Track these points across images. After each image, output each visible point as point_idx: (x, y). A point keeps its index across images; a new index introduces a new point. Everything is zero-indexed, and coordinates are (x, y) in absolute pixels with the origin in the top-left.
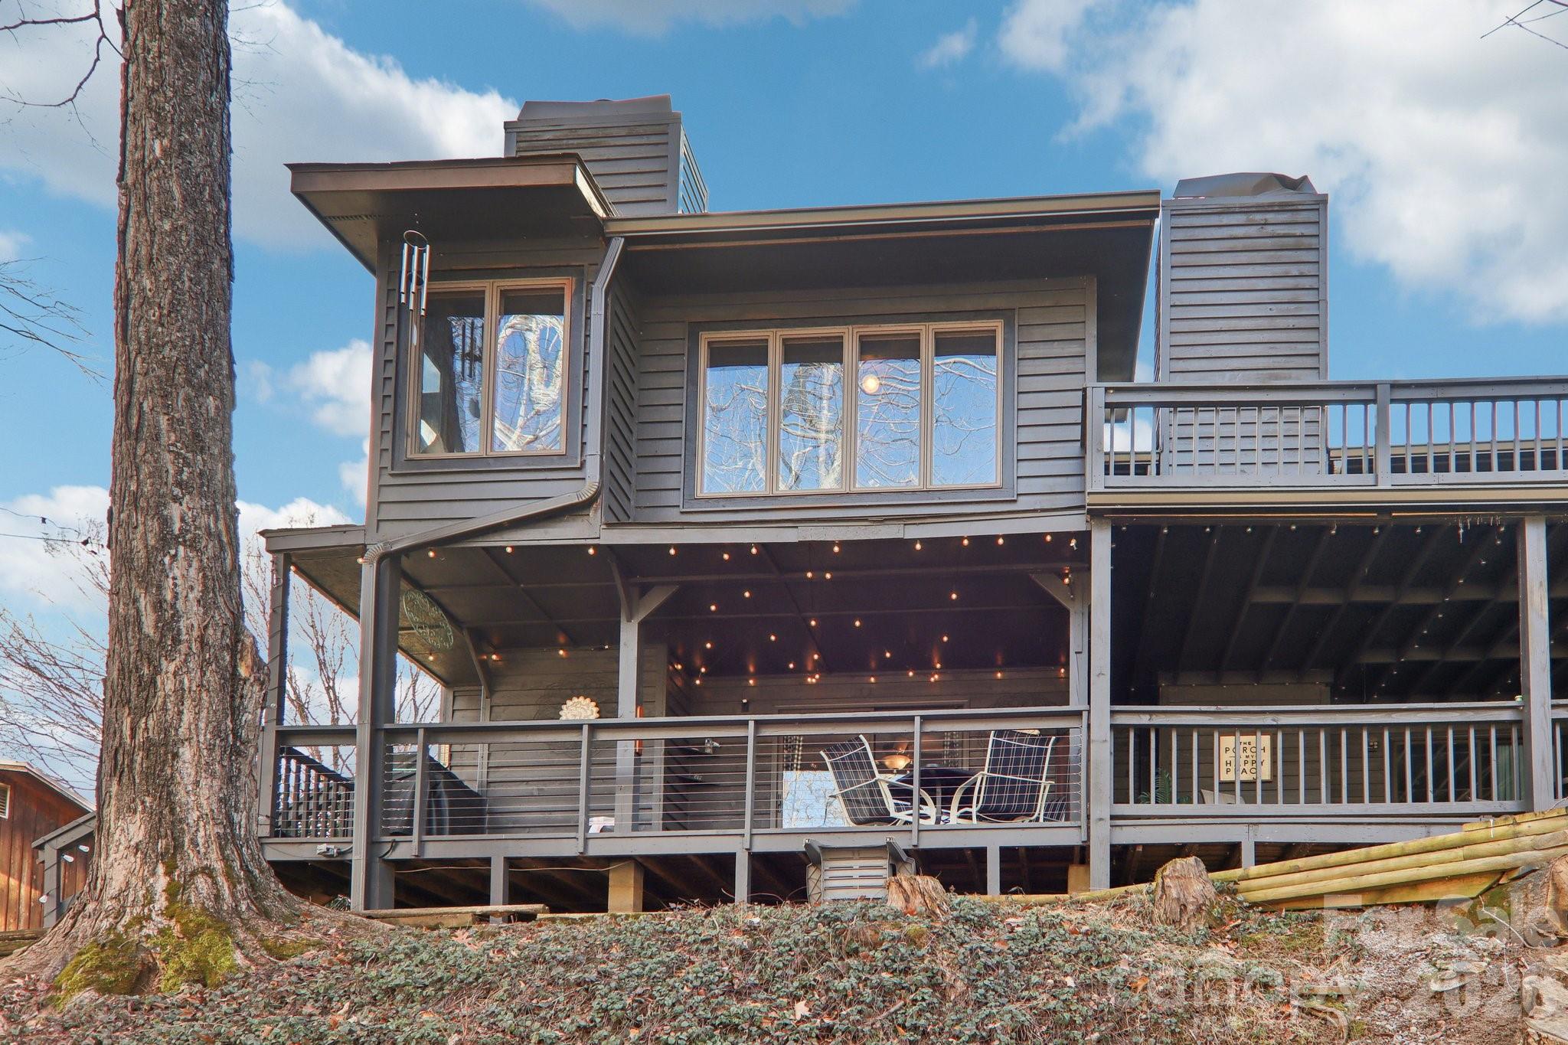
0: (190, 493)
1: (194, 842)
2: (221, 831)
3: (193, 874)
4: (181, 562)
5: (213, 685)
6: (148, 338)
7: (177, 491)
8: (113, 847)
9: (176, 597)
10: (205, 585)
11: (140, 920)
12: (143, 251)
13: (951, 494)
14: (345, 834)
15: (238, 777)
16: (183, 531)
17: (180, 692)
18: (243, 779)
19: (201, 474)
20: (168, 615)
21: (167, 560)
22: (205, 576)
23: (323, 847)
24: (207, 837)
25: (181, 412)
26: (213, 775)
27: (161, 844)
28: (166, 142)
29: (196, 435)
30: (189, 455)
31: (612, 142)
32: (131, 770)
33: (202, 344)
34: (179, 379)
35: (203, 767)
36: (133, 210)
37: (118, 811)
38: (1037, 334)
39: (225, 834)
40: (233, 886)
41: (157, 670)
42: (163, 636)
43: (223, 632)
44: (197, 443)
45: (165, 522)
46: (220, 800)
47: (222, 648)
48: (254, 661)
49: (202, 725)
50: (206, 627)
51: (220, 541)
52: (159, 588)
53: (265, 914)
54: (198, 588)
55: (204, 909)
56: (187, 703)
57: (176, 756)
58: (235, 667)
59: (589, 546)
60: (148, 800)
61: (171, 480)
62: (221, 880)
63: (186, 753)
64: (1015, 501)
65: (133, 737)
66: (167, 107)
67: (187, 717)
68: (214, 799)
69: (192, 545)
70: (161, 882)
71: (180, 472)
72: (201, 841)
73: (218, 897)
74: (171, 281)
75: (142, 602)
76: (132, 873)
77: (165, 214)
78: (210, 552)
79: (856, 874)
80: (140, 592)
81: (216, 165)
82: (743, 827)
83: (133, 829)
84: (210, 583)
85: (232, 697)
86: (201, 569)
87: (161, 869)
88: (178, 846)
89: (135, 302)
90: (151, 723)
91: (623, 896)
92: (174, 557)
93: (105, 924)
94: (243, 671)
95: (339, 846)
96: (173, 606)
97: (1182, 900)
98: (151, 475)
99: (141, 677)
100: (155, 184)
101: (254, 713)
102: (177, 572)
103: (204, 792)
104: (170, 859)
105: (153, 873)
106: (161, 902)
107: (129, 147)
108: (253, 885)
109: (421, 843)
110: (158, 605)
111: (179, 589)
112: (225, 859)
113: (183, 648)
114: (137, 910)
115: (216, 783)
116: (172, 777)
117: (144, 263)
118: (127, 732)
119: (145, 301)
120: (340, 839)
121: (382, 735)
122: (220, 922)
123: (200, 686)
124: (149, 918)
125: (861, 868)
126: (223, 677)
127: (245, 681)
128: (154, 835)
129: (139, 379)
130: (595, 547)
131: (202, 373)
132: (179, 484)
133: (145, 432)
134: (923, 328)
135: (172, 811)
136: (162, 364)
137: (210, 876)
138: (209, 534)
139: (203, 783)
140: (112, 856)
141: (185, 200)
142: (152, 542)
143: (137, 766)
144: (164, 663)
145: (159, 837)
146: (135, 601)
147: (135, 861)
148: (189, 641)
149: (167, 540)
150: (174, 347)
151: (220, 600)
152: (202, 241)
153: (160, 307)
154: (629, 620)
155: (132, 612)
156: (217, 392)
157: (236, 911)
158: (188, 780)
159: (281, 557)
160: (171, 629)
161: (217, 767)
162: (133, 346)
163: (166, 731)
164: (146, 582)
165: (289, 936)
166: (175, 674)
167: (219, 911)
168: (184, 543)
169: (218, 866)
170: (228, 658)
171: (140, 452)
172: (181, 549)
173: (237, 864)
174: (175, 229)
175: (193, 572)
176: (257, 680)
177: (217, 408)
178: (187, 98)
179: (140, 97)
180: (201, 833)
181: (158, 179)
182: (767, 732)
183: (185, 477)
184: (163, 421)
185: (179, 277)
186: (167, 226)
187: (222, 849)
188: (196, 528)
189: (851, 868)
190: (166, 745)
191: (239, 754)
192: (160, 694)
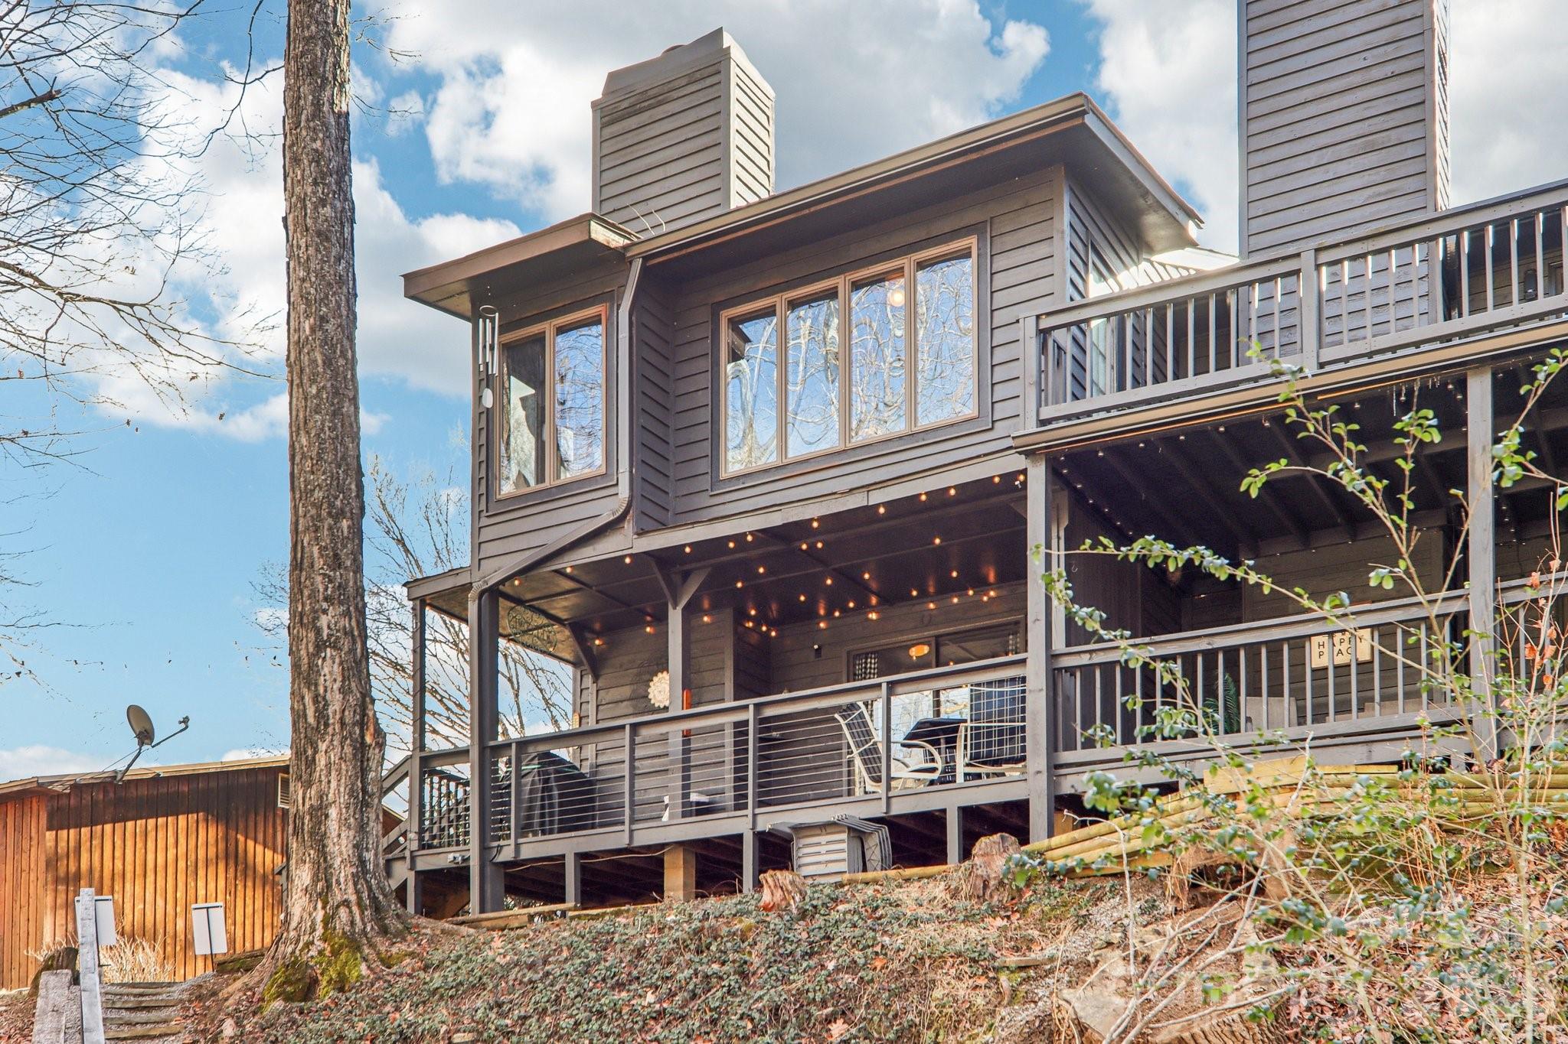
0: (332, 604)
1: (338, 882)
2: (355, 871)
3: (338, 907)
4: (329, 661)
5: (350, 756)
6: (306, 486)
7: (325, 605)
8: (294, 891)
9: (326, 691)
10: (343, 677)
11: (309, 945)
12: (301, 416)
13: (932, 434)
14: (465, 843)
15: (367, 824)
16: (330, 636)
17: (329, 765)
18: (371, 824)
19: (340, 585)
20: (321, 706)
21: (320, 662)
22: (343, 669)
23: (451, 856)
24: (346, 876)
25: (326, 541)
26: (349, 828)
27: (320, 885)
28: (312, 320)
29: (336, 555)
30: (332, 573)
31: (675, 94)
32: (303, 830)
33: (338, 478)
34: (324, 514)
35: (344, 823)
36: (295, 383)
37: (297, 861)
38: (1010, 241)
39: (357, 872)
40: (362, 913)
41: (316, 752)
42: (319, 723)
43: (355, 712)
44: (336, 562)
45: (318, 631)
46: (354, 846)
47: (354, 724)
48: (375, 730)
49: (342, 789)
50: (344, 711)
51: (353, 636)
52: (316, 685)
53: (384, 931)
54: (340, 679)
55: (344, 933)
56: (333, 773)
57: (327, 816)
58: (362, 736)
59: (624, 556)
60: (312, 852)
61: (321, 597)
62: (355, 909)
63: (333, 812)
64: (992, 429)
65: (304, 805)
66: (313, 291)
67: (333, 784)
68: (350, 845)
69: (335, 647)
70: (319, 915)
71: (326, 589)
72: (342, 880)
73: (352, 923)
74: (318, 435)
75: (307, 698)
76: (304, 909)
77: (313, 381)
78: (346, 649)
79: (823, 849)
80: (305, 691)
81: (344, 323)
82: (746, 808)
83: (304, 875)
84: (346, 673)
85: (362, 762)
86: (341, 663)
87: (320, 905)
88: (329, 887)
89: (297, 459)
90: (313, 792)
91: (676, 877)
92: (324, 659)
93: (290, 950)
94: (368, 739)
95: (463, 853)
96: (324, 698)
97: (986, 877)
98: (309, 597)
99: (307, 757)
100: (307, 357)
101: (376, 771)
102: (326, 670)
103: (344, 842)
104: (324, 896)
105: (315, 909)
106: (320, 931)
107: (292, 331)
108: (377, 908)
109: (517, 846)
110: (316, 700)
111: (328, 683)
112: (358, 892)
113: (330, 730)
114: (306, 937)
115: (352, 833)
116: (325, 833)
117: (302, 425)
118: (300, 801)
119: (304, 456)
120: (461, 847)
121: (488, 752)
122: (353, 942)
123: (341, 758)
124: (312, 943)
125: (828, 843)
126: (355, 748)
127: (370, 746)
128: (315, 879)
129: (301, 521)
130: (631, 556)
131: (338, 503)
132: (326, 599)
133: (306, 564)
134: (905, 261)
135: (325, 860)
136: (314, 505)
137: (348, 907)
138: (346, 633)
139: (343, 835)
140: (294, 897)
141: (324, 363)
142: (311, 650)
143: (306, 827)
144: (320, 743)
145: (318, 881)
146: (303, 698)
147: (305, 900)
148: (333, 724)
149: (320, 646)
150: (321, 489)
151: (353, 685)
152: (336, 393)
153: (312, 459)
154: (675, 608)
155: (301, 707)
156: (349, 514)
157: (364, 932)
158: (334, 834)
159: (418, 602)
160: (324, 717)
161: (352, 820)
162: (298, 496)
163: (321, 797)
164: (308, 685)
165: (394, 950)
166: (326, 752)
167: (353, 933)
168: (330, 646)
169: (353, 898)
170: (358, 732)
171: (303, 580)
172: (328, 650)
173: (365, 895)
174: (319, 391)
175: (336, 666)
176: (377, 743)
177: (349, 527)
178: (324, 276)
179: (296, 289)
180: (342, 874)
181: (308, 353)
182: (769, 712)
183: (329, 592)
184: (316, 550)
185: (322, 430)
186: (314, 391)
187: (355, 884)
188: (338, 631)
189: (819, 844)
190: (321, 808)
191: (368, 805)
192: (318, 769)
